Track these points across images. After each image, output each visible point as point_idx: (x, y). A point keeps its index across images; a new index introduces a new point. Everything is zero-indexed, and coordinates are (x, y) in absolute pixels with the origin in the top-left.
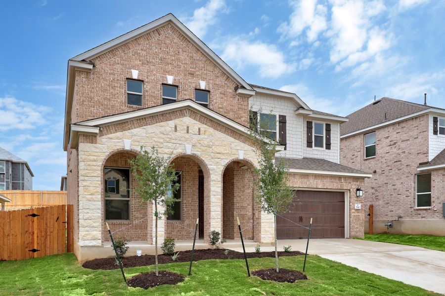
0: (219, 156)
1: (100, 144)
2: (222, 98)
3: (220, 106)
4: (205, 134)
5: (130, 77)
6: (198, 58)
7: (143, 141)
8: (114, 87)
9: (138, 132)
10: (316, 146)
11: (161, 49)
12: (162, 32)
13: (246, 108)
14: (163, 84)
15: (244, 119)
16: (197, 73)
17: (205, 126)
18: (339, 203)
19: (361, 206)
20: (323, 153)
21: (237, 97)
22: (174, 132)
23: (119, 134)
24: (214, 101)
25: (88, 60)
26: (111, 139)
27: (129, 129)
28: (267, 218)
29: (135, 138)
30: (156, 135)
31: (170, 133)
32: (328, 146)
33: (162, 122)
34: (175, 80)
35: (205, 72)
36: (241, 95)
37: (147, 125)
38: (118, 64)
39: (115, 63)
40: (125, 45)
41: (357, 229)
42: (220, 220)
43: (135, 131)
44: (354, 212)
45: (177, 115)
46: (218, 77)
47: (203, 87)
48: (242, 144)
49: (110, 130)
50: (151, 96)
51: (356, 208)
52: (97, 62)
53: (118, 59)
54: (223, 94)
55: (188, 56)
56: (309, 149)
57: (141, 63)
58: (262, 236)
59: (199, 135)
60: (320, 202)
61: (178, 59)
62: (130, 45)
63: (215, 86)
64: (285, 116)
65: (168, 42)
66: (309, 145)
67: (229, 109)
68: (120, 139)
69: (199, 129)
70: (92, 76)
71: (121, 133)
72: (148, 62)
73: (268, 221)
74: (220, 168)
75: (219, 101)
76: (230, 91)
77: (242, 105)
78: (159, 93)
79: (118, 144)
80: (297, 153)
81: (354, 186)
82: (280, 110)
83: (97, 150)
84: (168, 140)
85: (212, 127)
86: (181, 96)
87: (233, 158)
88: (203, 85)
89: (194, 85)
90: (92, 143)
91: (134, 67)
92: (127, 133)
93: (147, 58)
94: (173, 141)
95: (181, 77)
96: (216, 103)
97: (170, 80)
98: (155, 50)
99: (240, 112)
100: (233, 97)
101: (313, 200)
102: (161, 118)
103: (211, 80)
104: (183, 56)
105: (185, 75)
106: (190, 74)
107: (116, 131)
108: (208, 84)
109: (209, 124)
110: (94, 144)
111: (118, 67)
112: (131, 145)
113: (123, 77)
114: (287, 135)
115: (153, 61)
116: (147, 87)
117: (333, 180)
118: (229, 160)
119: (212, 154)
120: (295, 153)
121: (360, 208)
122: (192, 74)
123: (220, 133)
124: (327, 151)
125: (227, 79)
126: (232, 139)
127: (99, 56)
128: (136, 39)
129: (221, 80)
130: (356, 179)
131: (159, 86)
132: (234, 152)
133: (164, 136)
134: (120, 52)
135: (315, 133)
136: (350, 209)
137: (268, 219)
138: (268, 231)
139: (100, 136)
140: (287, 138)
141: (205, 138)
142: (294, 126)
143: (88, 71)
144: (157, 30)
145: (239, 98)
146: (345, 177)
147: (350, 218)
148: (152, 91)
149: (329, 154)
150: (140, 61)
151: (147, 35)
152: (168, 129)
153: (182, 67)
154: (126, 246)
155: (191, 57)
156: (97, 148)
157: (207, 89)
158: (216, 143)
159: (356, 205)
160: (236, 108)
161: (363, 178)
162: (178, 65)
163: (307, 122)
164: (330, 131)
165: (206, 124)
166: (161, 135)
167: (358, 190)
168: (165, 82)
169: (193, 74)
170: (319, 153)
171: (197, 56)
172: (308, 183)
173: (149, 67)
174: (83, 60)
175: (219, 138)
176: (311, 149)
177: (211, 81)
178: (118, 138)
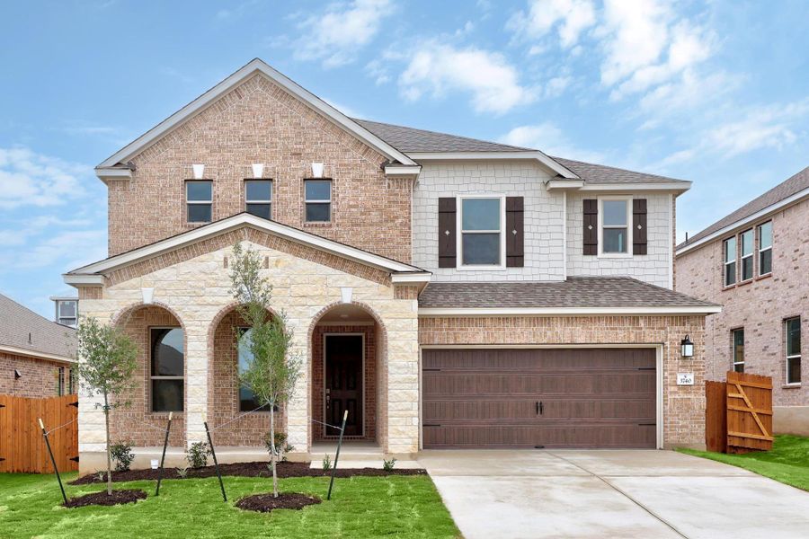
0: (303, 301)
1: (107, 298)
2: (355, 188)
3: (351, 203)
4: (276, 266)
5: (190, 178)
6: (310, 123)
7: (173, 288)
8: (164, 199)
9: (165, 274)
10: (606, 250)
11: (242, 121)
12: (245, 93)
13: (404, 200)
14: (245, 180)
15: (400, 221)
16: (308, 151)
17: (277, 252)
18: (641, 373)
19: (695, 378)
20: (626, 265)
21: (387, 181)
22: (223, 269)
23: (134, 281)
24: (340, 195)
25: (125, 163)
26: (123, 289)
27: (151, 271)
28: (400, 408)
29: (159, 284)
30: (192, 276)
31: (216, 271)
32: (640, 248)
33: (202, 254)
34: (267, 169)
35: (322, 146)
36: (392, 177)
37: (178, 261)
38: (172, 159)
39: (167, 158)
40: (183, 126)
41: (685, 430)
42: (306, 412)
43: (159, 273)
44: (675, 392)
45: (228, 240)
46: (347, 151)
47: (318, 174)
48: (349, 277)
49: (121, 277)
50: (226, 203)
51: (679, 383)
52: (139, 164)
53: (171, 152)
54: (358, 180)
55: (290, 125)
56: (589, 258)
57: (209, 151)
58: (390, 441)
59: (267, 268)
60: (589, 372)
61: (273, 133)
62: (191, 125)
63: (342, 168)
64: (522, 198)
65: (255, 106)
66: (590, 248)
67: (369, 205)
68: (137, 288)
69: (267, 259)
70: (131, 186)
71: (138, 279)
72: (219, 147)
73: (401, 413)
74: (305, 322)
75: (349, 194)
76: (373, 173)
77: (397, 195)
78: (239, 196)
79: (135, 297)
80: (552, 271)
81: (674, 334)
82: (511, 187)
83: (103, 309)
84: (212, 282)
85: (291, 253)
86: (278, 196)
87: (332, 302)
88: (318, 171)
89: (301, 173)
90: (96, 298)
91: (197, 161)
92: (146, 277)
93: (219, 141)
94: (221, 283)
95: (277, 165)
96: (343, 198)
97: (258, 171)
98: (233, 125)
99: (392, 209)
100: (379, 182)
101: (570, 369)
102: (202, 248)
103: (334, 158)
104: (282, 126)
105: (284, 158)
106: (295, 154)
107: (131, 277)
108: (328, 167)
109: (285, 248)
110: (98, 300)
111: (171, 165)
112: (154, 295)
113: (180, 180)
114: (526, 236)
115: (229, 144)
116: (217, 189)
117: (615, 325)
118: (322, 307)
119: (291, 299)
120: (545, 271)
121: (692, 383)
122: (297, 155)
123: (306, 261)
124: (639, 258)
125: (366, 151)
126: (329, 270)
127: (142, 153)
128: (201, 113)
129: (355, 156)
130: (684, 318)
131: (239, 185)
132: (333, 291)
133: (205, 277)
134: (175, 140)
135: (605, 223)
136: (665, 386)
137: (402, 410)
138: (403, 432)
139: (108, 286)
140: (526, 242)
141: (277, 273)
142: (543, 216)
143: (125, 180)
144: (236, 91)
145: (391, 182)
146: (649, 317)
147: (665, 404)
148: (227, 194)
149: (642, 265)
150: (207, 148)
151: (219, 102)
152: (213, 264)
153: (280, 145)
154: (131, 453)
155: (296, 124)
156: (101, 304)
157: (326, 176)
158: (298, 280)
159: (680, 377)
160: (385, 202)
161: (703, 316)
162: (272, 143)
163: (585, 201)
164: (645, 214)
165: (279, 249)
166: (203, 276)
167: (685, 342)
168: (249, 177)
169: (300, 154)
170: (617, 265)
171: (307, 121)
172: (549, 333)
173: (223, 155)
174: (118, 164)
175: (304, 271)
176: (594, 257)
177: (334, 162)
178: (133, 287)
